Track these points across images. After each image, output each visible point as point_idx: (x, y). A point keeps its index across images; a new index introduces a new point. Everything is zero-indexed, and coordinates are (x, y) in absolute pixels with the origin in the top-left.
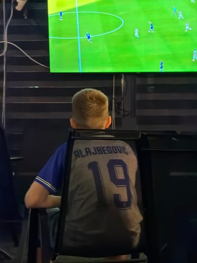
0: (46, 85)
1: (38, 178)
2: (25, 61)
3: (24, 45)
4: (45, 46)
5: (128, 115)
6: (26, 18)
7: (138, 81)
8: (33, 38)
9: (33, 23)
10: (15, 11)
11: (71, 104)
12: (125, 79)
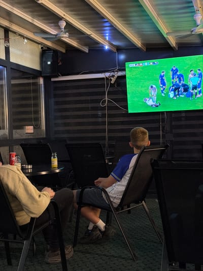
0: (126, 119)
1: (112, 173)
2: (117, 108)
3: (115, 100)
4: (126, 100)
5: (168, 133)
6: (116, 86)
7: (173, 115)
8: (121, 96)
9: (119, 89)
10: (111, 84)
11: (130, 136)
12: (167, 114)
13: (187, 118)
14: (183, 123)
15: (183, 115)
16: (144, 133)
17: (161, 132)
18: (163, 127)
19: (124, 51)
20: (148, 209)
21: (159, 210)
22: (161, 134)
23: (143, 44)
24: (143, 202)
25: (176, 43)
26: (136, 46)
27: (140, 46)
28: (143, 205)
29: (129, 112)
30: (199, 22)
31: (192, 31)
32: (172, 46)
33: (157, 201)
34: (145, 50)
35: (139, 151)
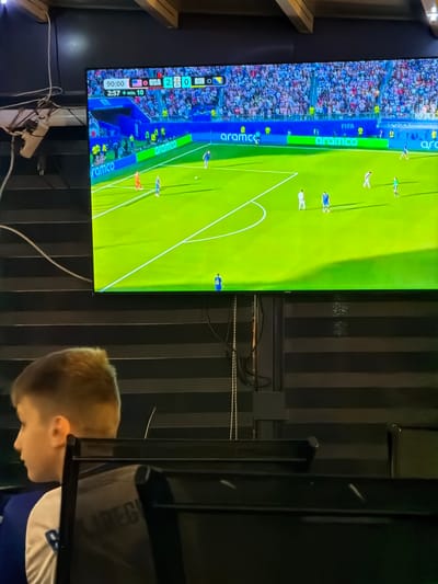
3: (36, 233)
4: (83, 233)
5: (265, 386)
6: (42, 173)
7: (288, 310)
12: (260, 306)
13: (356, 327)
14: (339, 344)
15: (339, 309)
17: (232, 379)
18: (244, 362)
22: (233, 392)
29: (97, 288)
34: (173, 20)
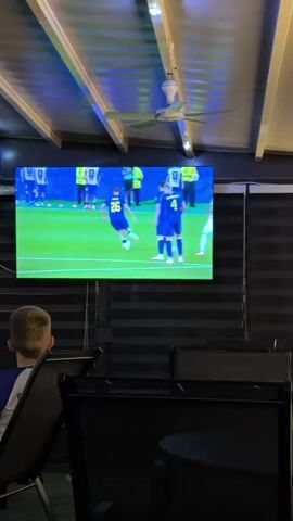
5: (102, 326)
12: (100, 285)
16: (41, 321)
17: (86, 322)
18: (91, 314)
19: (13, 142)
20: (48, 496)
21: (72, 499)
22: (86, 327)
23: (56, 132)
24: (38, 479)
25: (124, 137)
26: (40, 136)
27: (49, 135)
28: (36, 486)
29: (18, 276)
30: (171, 98)
31: (159, 115)
32: (116, 142)
33: (69, 478)
34: (59, 145)
35: (34, 362)
